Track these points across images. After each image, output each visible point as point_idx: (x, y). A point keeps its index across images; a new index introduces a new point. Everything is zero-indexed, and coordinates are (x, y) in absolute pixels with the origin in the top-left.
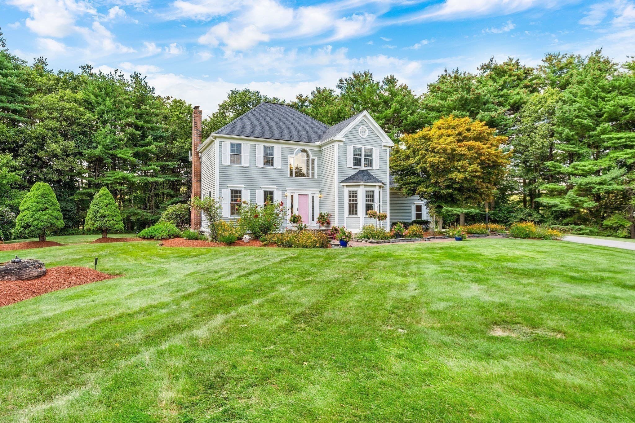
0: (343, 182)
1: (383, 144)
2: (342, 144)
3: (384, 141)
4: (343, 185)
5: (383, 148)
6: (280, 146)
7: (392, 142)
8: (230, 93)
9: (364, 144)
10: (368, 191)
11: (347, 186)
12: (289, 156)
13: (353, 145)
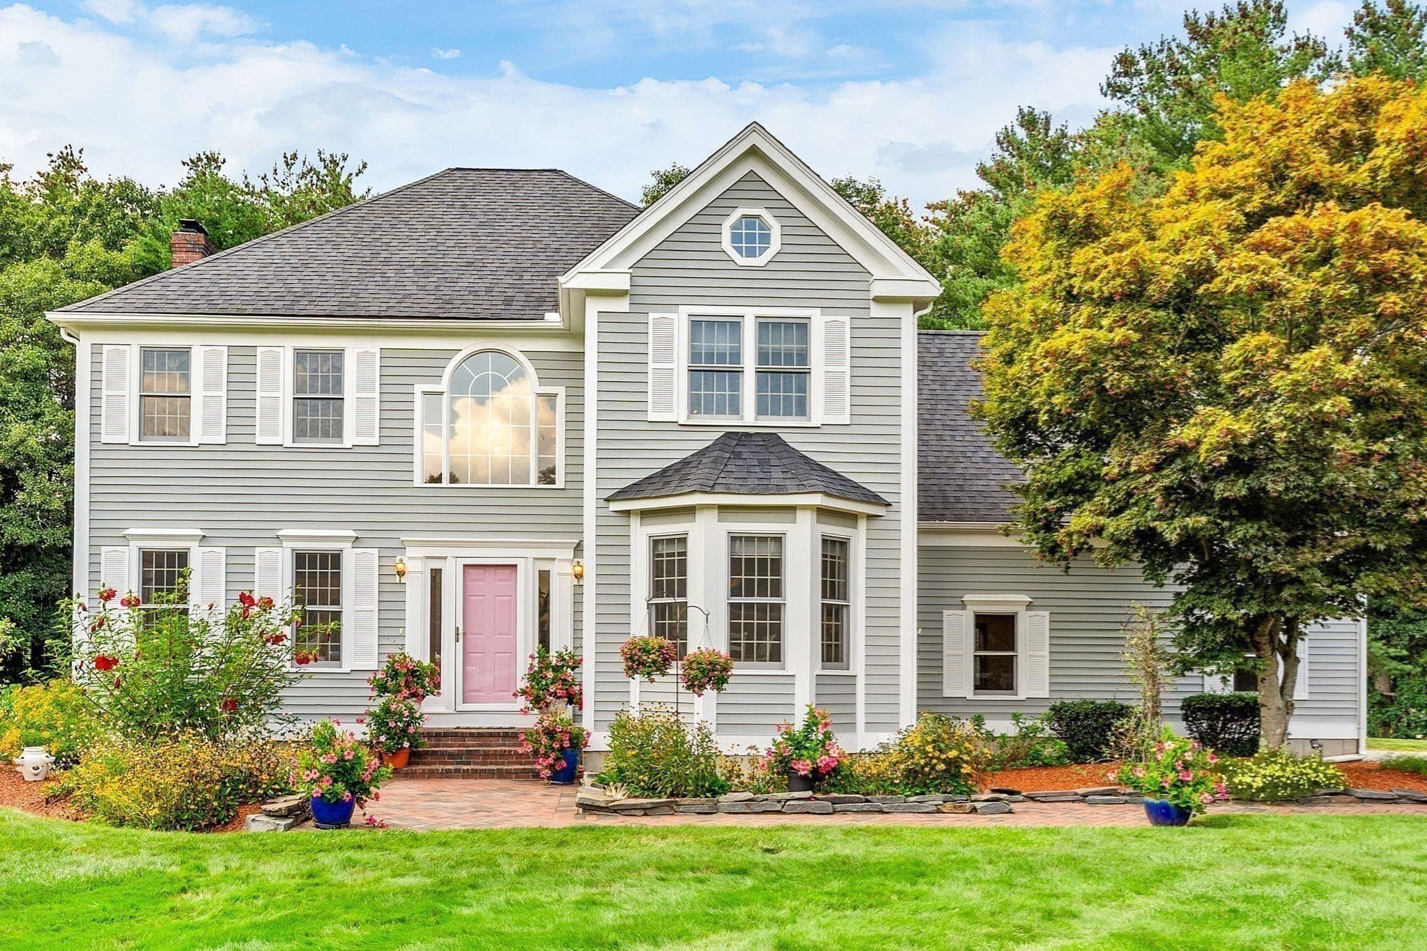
0: (621, 495)
1: (879, 290)
2: (623, 305)
3: (877, 272)
4: (627, 513)
5: (876, 311)
6: (374, 346)
7: (925, 275)
8: (653, 182)
9: (749, 300)
10: (750, 539)
11: (646, 514)
12: (419, 388)
13: (685, 311)
